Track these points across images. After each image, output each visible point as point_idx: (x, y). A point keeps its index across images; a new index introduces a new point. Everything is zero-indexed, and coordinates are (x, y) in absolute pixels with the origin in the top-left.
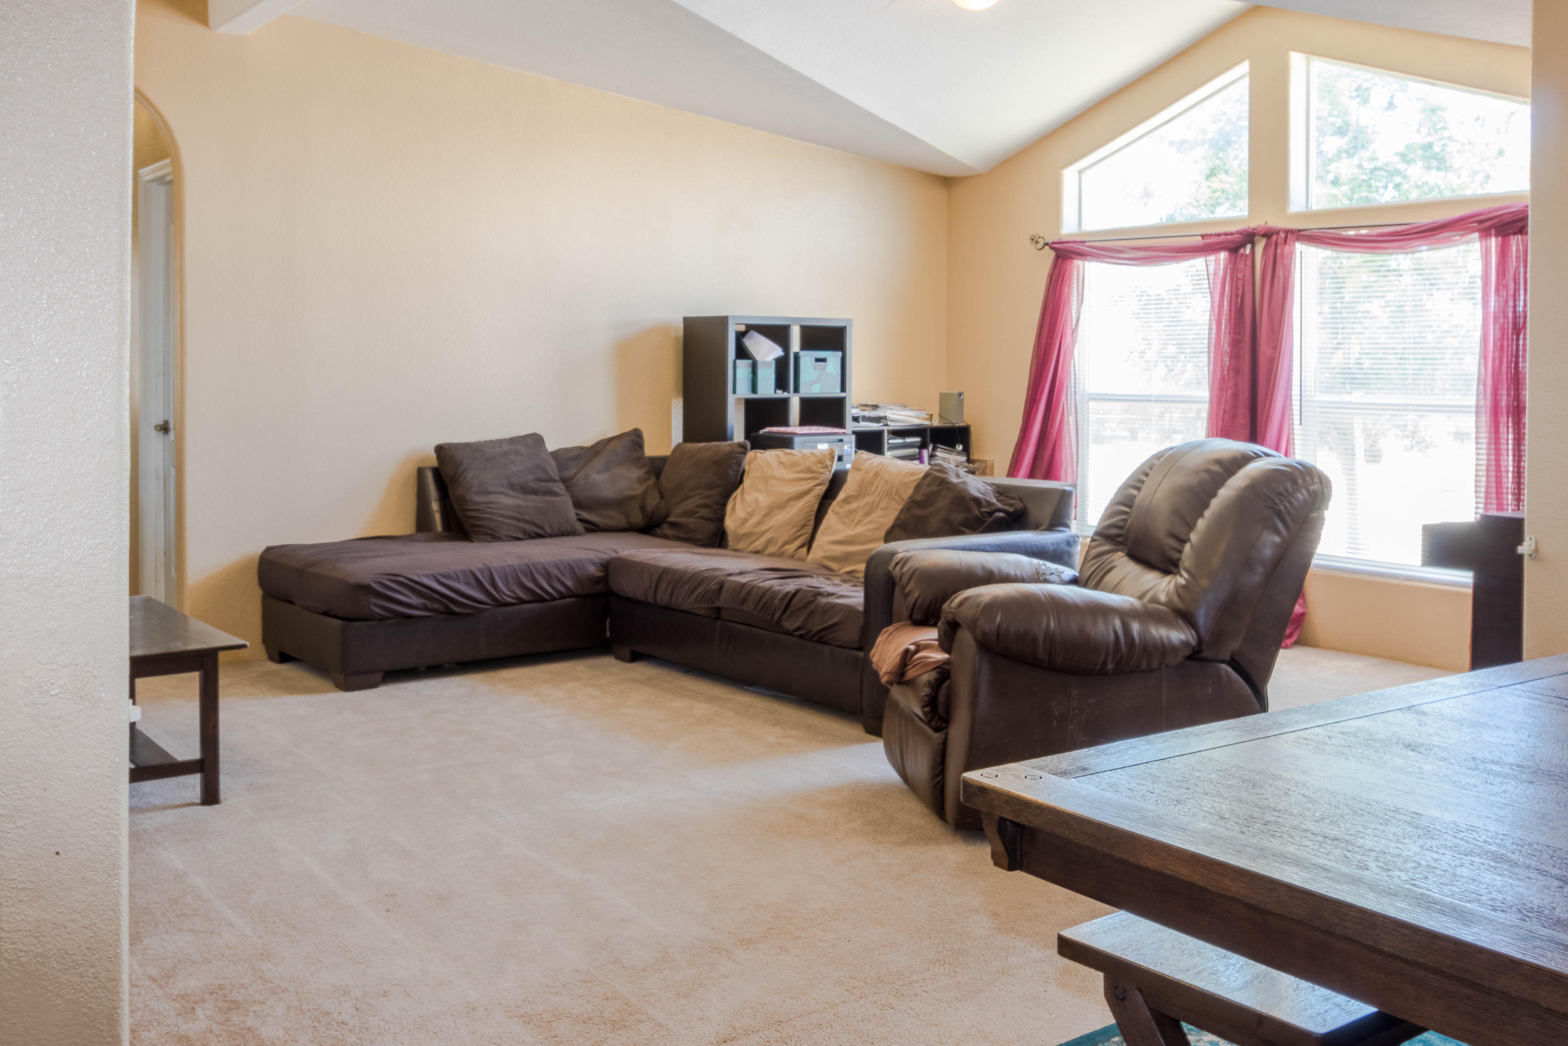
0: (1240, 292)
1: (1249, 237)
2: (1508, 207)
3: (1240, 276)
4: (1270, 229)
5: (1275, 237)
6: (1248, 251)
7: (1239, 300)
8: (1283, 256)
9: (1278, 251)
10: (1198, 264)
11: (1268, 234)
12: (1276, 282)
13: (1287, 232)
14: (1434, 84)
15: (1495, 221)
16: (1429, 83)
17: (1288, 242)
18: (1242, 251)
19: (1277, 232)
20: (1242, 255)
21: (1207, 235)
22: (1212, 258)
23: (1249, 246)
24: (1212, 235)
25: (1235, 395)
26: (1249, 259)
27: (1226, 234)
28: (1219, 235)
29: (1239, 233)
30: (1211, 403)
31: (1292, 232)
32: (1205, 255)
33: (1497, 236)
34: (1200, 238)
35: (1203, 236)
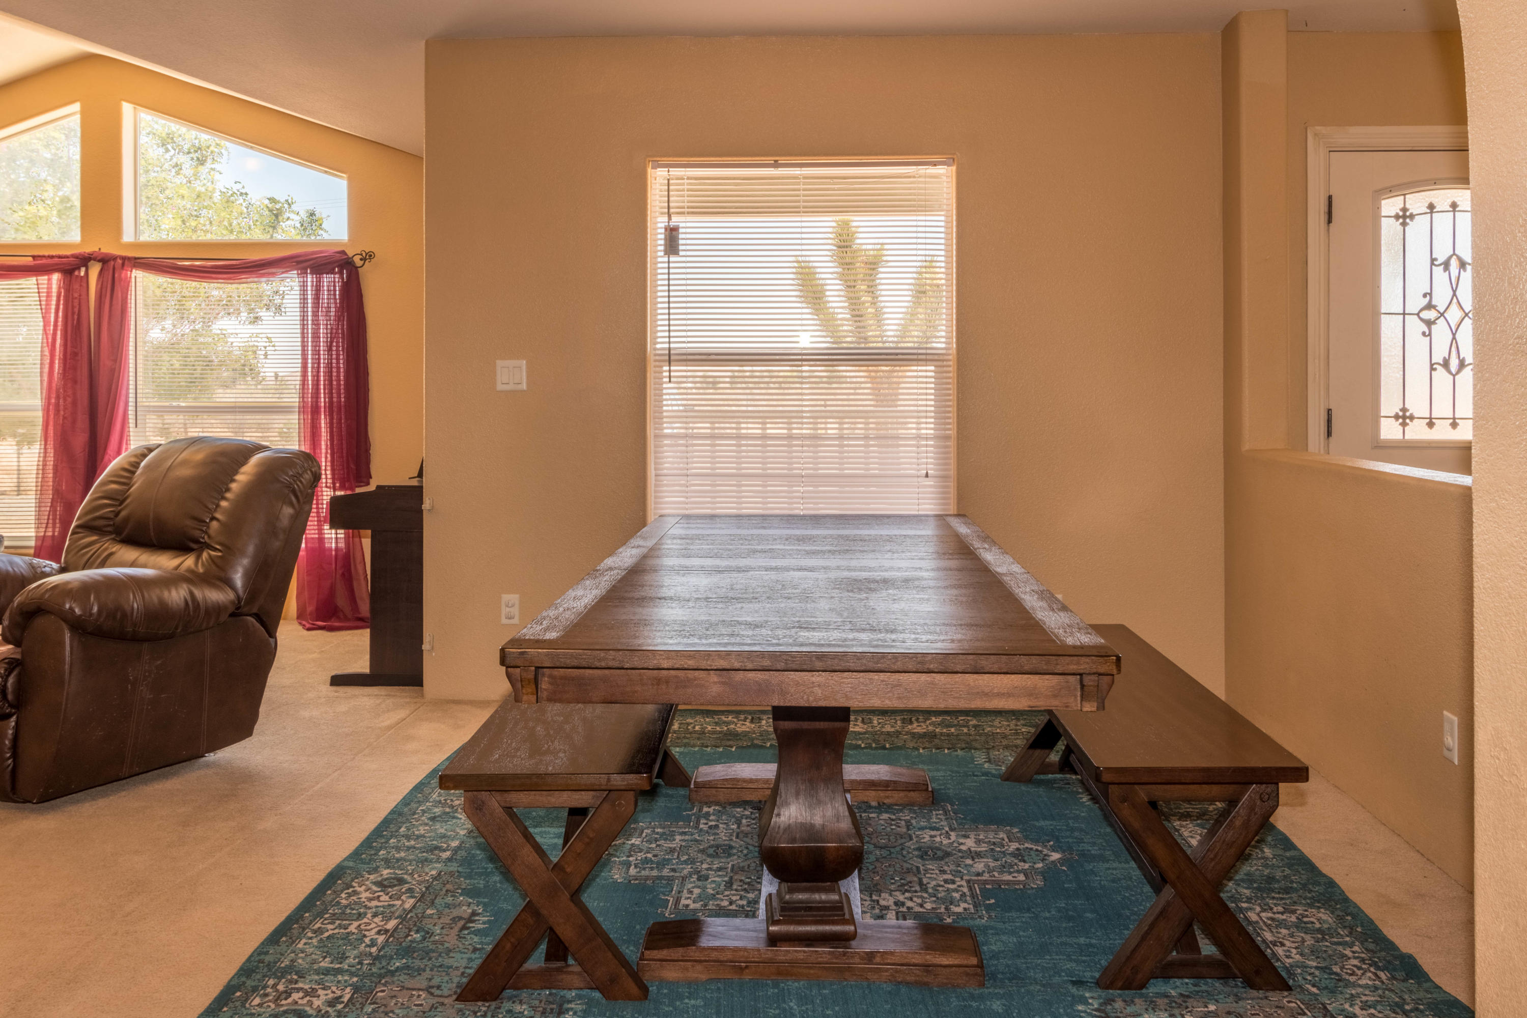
0: (76, 310)
1: (85, 260)
2: (321, 252)
3: (76, 295)
4: (107, 254)
5: (112, 263)
6: (82, 274)
7: (76, 317)
8: (121, 280)
9: (116, 275)
10: (30, 283)
11: (105, 260)
12: (114, 302)
13: (124, 259)
14: (251, 148)
15: (311, 262)
16: (247, 146)
17: (125, 267)
18: (76, 273)
19: (114, 258)
20: (77, 276)
21: (39, 256)
22: (43, 279)
23: (83, 270)
24: (44, 256)
25: (74, 403)
26: (85, 281)
27: (60, 257)
28: (52, 257)
29: (73, 256)
30: (46, 410)
31: (129, 259)
32: (36, 275)
33: (312, 273)
34: (31, 259)
35: (34, 257)
